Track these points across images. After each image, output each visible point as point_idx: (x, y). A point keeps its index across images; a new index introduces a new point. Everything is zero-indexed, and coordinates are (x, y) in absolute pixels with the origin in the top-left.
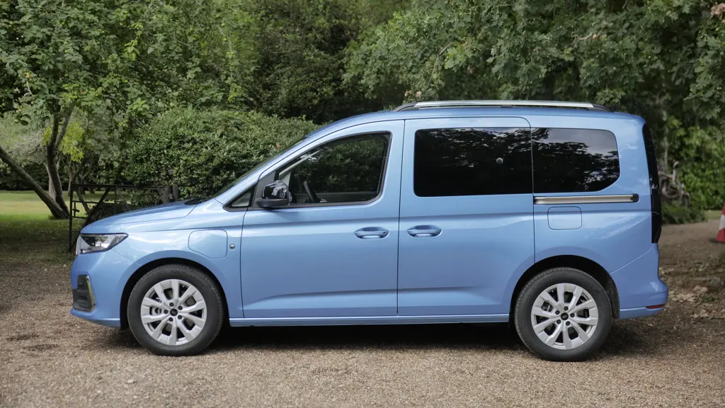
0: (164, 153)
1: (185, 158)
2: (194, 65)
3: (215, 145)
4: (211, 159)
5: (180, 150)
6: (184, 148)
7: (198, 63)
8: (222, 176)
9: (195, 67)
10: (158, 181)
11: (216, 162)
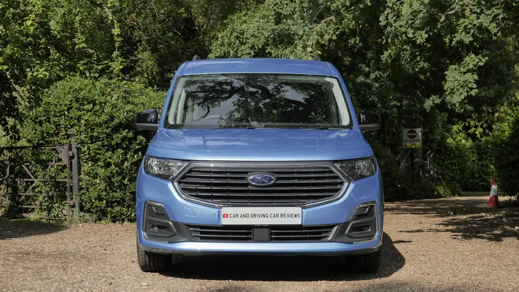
0: (64, 114)
1: (86, 118)
2: (81, 41)
3: (114, 106)
4: (112, 118)
5: (80, 111)
6: (84, 110)
7: (84, 39)
8: (122, 134)
9: (81, 43)
10: (57, 140)
11: (116, 121)
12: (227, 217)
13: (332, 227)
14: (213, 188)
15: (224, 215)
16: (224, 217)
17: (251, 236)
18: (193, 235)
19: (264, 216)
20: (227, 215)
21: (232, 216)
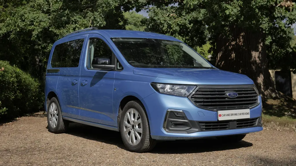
12: (221, 116)
13: (257, 119)
14: (212, 100)
15: (219, 115)
16: (219, 116)
17: (228, 126)
18: (202, 127)
19: (236, 114)
20: (221, 115)
21: (223, 115)
